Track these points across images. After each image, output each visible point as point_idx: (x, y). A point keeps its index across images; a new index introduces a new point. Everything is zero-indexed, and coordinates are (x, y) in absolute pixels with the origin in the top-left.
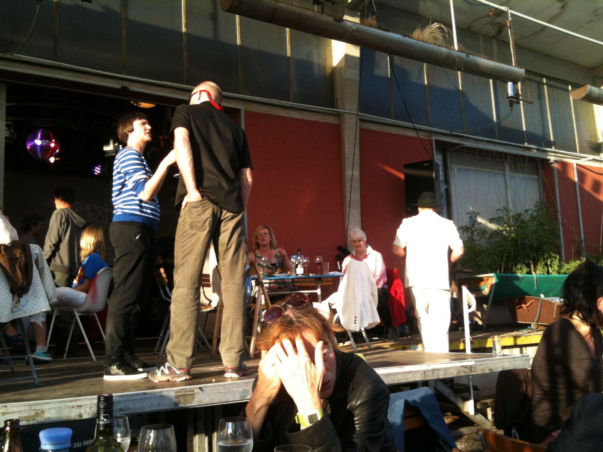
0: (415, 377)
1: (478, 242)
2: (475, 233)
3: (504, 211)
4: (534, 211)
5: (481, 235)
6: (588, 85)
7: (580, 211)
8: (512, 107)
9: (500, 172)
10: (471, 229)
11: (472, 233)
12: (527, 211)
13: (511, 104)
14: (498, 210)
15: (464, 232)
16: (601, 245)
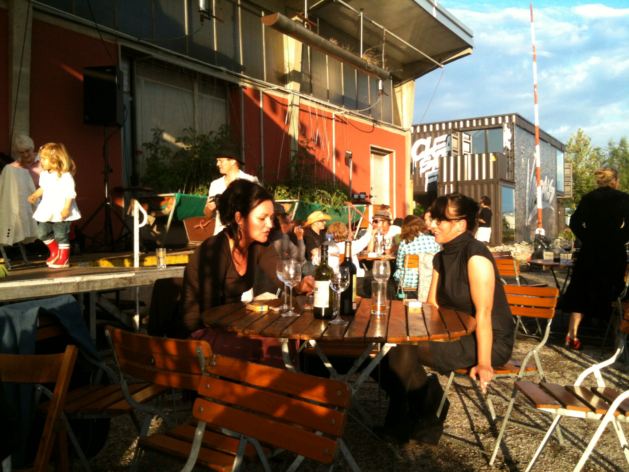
0: (67, 289)
1: (161, 161)
2: (159, 151)
3: (190, 131)
4: (218, 134)
5: (165, 153)
6: (279, 13)
7: (262, 138)
8: (202, 23)
9: (188, 91)
10: (155, 147)
11: (156, 151)
12: (211, 133)
13: (202, 19)
14: (184, 129)
15: (147, 149)
16: (278, 173)
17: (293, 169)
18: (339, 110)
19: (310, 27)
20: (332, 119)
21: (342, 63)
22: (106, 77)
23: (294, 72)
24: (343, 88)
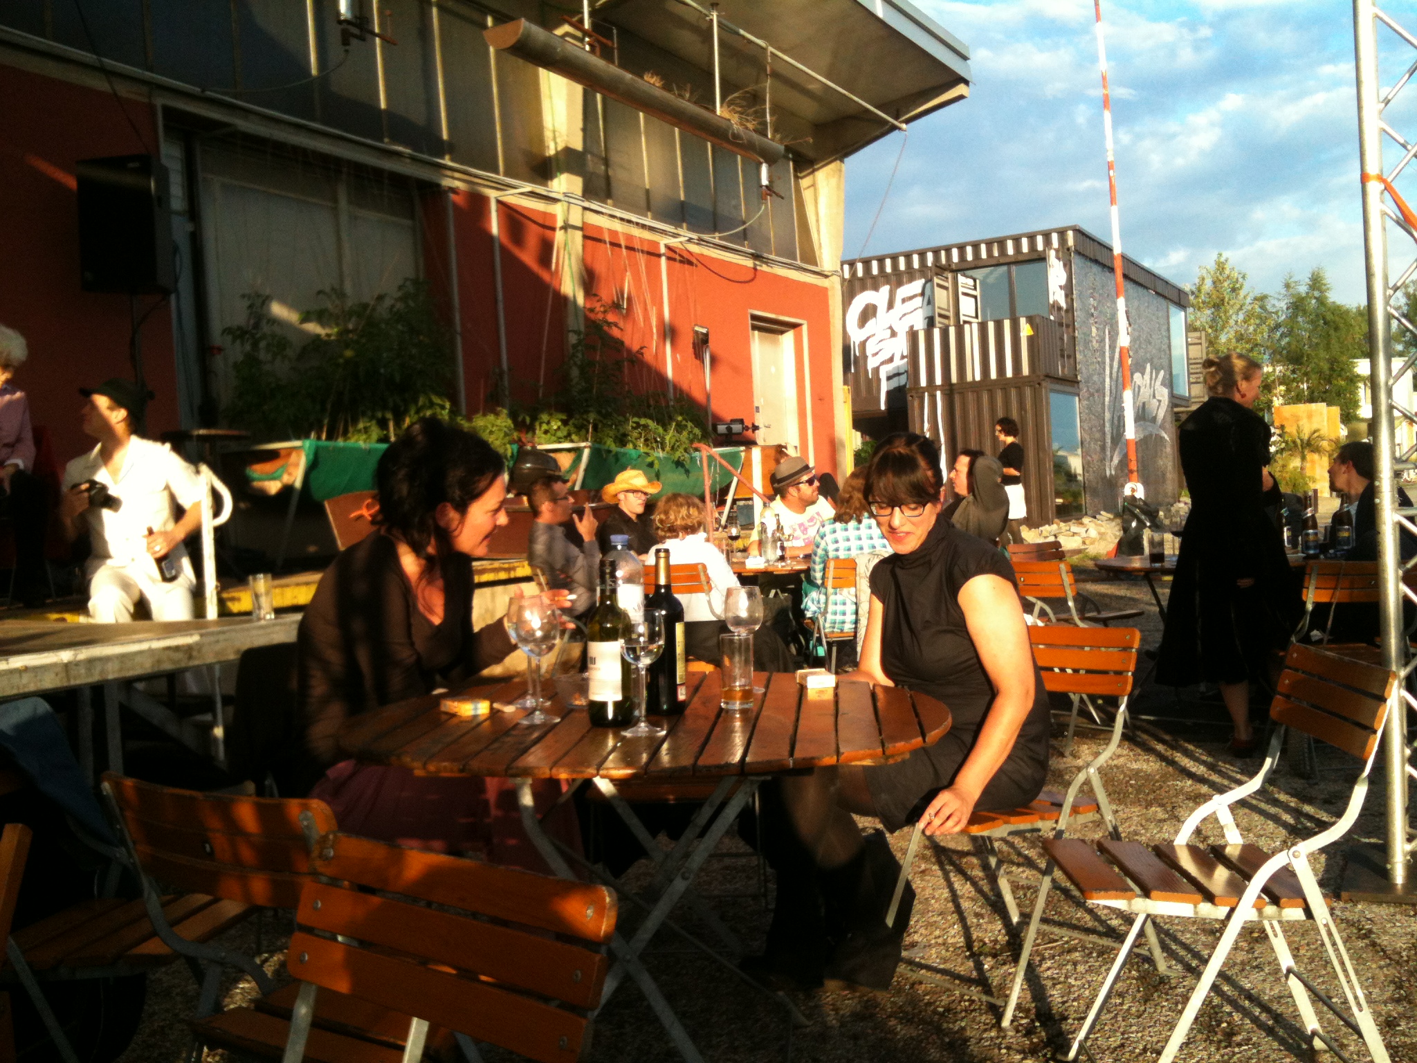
0: (39, 681)
1: (267, 367)
2: (262, 344)
3: (334, 297)
4: (397, 300)
5: (275, 349)
6: (523, 20)
7: (501, 306)
8: (347, 47)
9: (325, 203)
10: (253, 335)
11: (255, 345)
12: (380, 298)
13: (346, 38)
14: (320, 292)
15: (234, 341)
16: (542, 383)
17: (575, 372)
18: (675, 236)
19: (598, 50)
20: (659, 256)
21: (677, 130)
22: (128, 179)
23: (568, 151)
24: (681, 184)
